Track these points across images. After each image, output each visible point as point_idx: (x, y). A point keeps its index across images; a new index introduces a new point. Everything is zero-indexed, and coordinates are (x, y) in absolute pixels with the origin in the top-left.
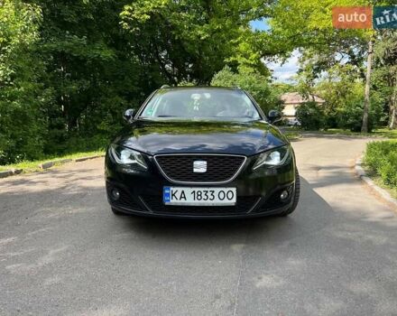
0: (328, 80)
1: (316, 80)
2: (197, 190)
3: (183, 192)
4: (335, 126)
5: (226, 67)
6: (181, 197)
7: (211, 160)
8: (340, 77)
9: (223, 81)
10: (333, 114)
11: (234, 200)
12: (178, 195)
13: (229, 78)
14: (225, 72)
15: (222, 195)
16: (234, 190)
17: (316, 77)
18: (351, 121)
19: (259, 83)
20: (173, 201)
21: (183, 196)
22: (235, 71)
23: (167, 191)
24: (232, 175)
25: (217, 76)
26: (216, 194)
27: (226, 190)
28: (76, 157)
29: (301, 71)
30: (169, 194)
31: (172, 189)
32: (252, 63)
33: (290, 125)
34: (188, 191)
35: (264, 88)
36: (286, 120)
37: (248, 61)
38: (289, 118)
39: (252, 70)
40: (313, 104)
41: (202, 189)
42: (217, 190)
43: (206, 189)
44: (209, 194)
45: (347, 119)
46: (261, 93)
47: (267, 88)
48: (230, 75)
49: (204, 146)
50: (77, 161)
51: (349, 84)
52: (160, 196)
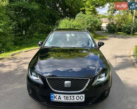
0: (119, 14)
1: (114, 14)
2: (66, 95)
3: (59, 96)
4: (120, 31)
5: (81, 12)
6: (59, 98)
7: (73, 81)
8: (123, 13)
9: (80, 17)
10: (120, 27)
11: (84, 100)
12: (57, 97)
13: (82, 16)
14: (81, 14)
15: (78, 98)
16: (84, 95)
17: (115, 13)
18: (126, 30)
19: (93, 18)
20: (55, 100)
21: (60, 98)
22: (84, 13)
23: (52, 96)
24: (83, 88)
25: (77, 15)
26: (75, 97)
27: (80, 95)
28: (24, 50)
29: (109, 10)
30: (53, 97)
31: (54, 94)
32: (91, 10)
33: (104, 31)
34: (62, 96)
35: (95, 20)
36: (103, 29)
37: (90, 9)
38: (104, 28)
39: (91, 12)
40: (113, 24)
41: (68, 95)
42: (75, 96)
43: (70, 95)
44: (72, 97)
45: (125, 29)
46: (94, 22)
47: (97, 20)
48: (83, 15)
49: (72, 69)
50: (25, 52)
51: (127, 16)
52: (49, 97)
